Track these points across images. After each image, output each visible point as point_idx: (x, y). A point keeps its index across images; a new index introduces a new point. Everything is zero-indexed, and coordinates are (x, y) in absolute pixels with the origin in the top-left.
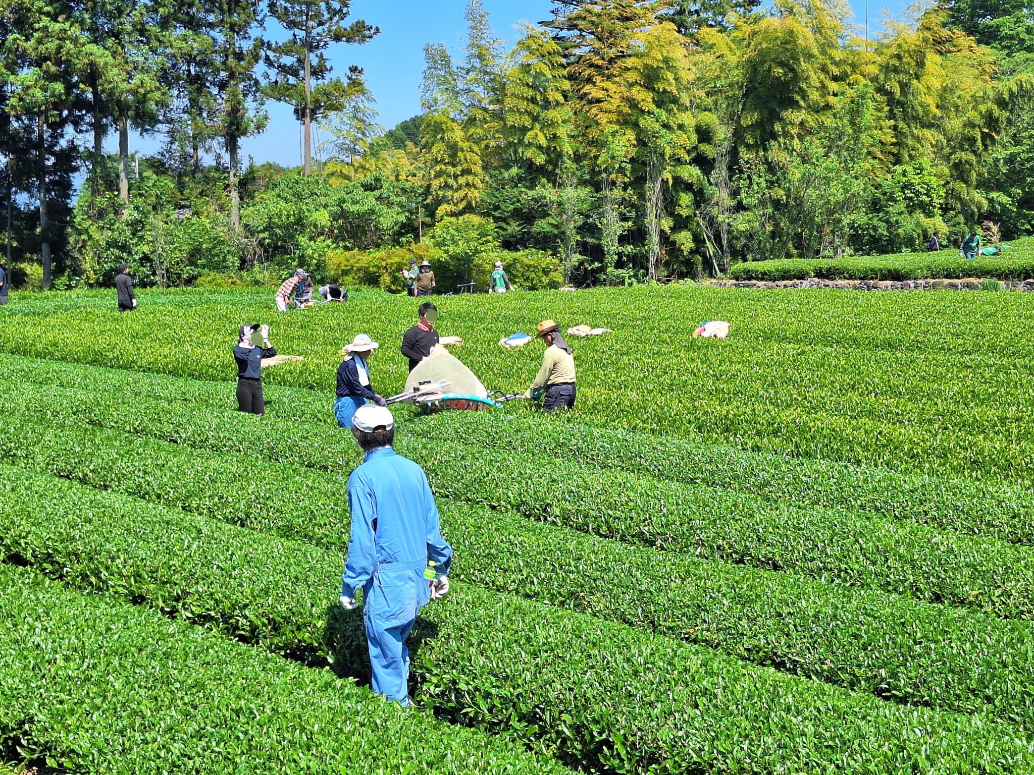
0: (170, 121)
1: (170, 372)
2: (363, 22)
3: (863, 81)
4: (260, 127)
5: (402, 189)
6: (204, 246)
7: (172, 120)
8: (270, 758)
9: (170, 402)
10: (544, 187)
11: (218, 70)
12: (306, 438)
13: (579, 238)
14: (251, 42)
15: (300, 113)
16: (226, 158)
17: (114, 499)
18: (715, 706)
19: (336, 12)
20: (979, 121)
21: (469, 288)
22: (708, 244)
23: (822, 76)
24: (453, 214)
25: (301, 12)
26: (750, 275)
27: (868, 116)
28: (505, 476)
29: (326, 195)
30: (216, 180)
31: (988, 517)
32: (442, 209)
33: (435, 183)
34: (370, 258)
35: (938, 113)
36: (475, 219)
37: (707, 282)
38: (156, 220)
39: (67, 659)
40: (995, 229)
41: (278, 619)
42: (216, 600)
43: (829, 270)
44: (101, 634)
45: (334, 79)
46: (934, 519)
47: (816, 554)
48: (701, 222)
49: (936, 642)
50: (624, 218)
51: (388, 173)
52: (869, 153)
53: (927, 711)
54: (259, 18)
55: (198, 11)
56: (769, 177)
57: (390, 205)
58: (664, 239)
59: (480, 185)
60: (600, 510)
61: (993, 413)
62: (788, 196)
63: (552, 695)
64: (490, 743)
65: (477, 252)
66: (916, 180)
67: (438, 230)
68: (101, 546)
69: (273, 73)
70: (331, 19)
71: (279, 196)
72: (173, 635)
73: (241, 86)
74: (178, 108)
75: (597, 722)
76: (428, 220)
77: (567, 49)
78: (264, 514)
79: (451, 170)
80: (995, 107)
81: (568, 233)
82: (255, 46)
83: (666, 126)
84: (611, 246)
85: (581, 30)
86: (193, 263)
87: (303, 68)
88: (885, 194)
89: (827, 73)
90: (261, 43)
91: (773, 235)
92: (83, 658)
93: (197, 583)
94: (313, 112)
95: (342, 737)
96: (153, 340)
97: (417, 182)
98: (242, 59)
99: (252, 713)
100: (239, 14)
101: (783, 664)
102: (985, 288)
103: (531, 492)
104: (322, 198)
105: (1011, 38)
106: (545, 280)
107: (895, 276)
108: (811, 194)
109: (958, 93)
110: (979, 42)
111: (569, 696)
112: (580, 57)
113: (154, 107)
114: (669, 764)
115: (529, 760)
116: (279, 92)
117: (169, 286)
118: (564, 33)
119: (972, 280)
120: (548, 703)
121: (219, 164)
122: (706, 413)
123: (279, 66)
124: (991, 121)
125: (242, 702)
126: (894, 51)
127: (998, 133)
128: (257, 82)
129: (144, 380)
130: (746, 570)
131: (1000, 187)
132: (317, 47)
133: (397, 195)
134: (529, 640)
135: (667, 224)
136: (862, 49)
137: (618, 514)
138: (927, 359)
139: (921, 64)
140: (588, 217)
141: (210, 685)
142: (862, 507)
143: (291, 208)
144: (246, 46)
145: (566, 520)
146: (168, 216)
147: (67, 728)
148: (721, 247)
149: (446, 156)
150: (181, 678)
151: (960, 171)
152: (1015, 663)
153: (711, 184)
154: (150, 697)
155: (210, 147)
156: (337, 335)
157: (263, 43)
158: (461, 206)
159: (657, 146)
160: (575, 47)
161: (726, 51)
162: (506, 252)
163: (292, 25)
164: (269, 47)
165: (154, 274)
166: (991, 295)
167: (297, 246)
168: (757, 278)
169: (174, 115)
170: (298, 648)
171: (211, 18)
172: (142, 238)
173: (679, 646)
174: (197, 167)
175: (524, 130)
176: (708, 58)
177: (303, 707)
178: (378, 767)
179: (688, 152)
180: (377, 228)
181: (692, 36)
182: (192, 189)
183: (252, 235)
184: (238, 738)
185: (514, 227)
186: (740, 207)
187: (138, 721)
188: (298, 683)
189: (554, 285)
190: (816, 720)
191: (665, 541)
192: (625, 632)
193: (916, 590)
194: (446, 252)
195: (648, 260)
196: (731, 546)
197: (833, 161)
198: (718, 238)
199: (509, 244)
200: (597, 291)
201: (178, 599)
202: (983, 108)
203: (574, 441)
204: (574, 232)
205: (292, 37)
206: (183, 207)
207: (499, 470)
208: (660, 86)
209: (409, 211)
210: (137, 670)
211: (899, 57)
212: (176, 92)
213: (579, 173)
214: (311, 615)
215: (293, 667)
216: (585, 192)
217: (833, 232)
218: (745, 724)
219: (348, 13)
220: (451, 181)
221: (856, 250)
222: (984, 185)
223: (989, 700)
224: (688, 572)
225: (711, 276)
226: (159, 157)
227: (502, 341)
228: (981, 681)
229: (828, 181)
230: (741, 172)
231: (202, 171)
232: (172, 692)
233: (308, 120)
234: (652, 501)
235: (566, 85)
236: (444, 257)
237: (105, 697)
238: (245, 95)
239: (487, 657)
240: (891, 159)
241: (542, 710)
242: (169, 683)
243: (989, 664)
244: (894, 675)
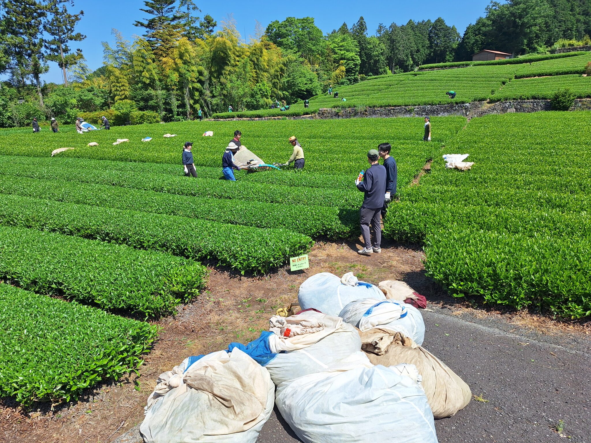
0: (11, 68)
1: (26, 156)
2: (80, 33)
3: (246, 57)
4: (46, 70)
5: (101, 91)
6: (31, 112)
7: (12, 68)
8: (83, 266)
9: (28, 165)
10: (150, 90)
11: (27, 50)
12: (79, 173)
13: (164, 106)
14: (38, 40)
15: (61, 65)
16: (35, 81)
17: (14, 197)
18: (215, 235)
19: (69, 30)
20: (279, 70)
21: (129, 123)
22: (205, 108)
23: (234, 55)
24: (120, 99)
25: (56, 29)
26: (218, 117)
27: (248, 68)
28: (148, 180)
29: (74, 94)
30: (32, 89)
31: (284, 181)
32: (117, 98)
33: (113, 89)
34: (93, 114)
35: (268, 68)
36: (129, 101)
37: (206, 120)
38: (12, 104)
39: (8, 246)
40: (285, 102)
41: (79, 228)
42: (57, 225)
43: (241, 115)
44: (19, 238)
45: (72, 53)
46: (271, 182)
47: (241, 194)
48: (202, 101)
49: (271, 212)
50: (178, 100)
51: (96, 86)
52: (249, 80)
53: (269, 229)
54: (40, 31)
55: (15, 28)
56: (221, 87)
57: (98, 96)
58: (191, 107)
59: (128, 89)
60: (179, 188)
61: (285, 153)
62: (227, 93)
63: (169, 239)
64: (152, 252)
65: (130, 112)
66: (263, 88)
67: (116, 104)
68: (12, 212)
69: (48, 51)
70: (68, 32)
71: (57, 94)
72: (44, 235)
73: (37, 55)
74: (13, 63)
75: (182, 244)
76: (112, 101)
77: (153, 44)
78: (69, 197)
79: (118, 85)
80: (283, 66)
81: (160, 105)
82: (40, 41)
83: (188, 71)
84: (175, 109)
85: (157, 38)
86: (27, 119)
87: (60, 50)
88: (255, 92)
89: (235, 54)
90: (42, 40)
91: (224, 105)
92: (14, 246)
93: (49, 220)
94: (66, 65)
95: (106, 257)
96: (18, 145)
97: (107, 89)
98: (36, 46)
99: (75, 254)
100: (32, 30)
101: (233, 223)
102: (283, 119)
103: (157, 184)
104: (73, 95)
105: (286, 45)
106: (155, 120)
107: (259, 116)
108: (234, 92)
109: (273, 61)
110: (278, 46)
111: (174, 238)
112: (157, 47)
113: (4, 63)
114: (204, 252)
115: (164, 255)
116: (52, 58)
117: (20, 127)
118: (151, 39)
119: (279, 117)
120: (168, 241)
121: (32, 83)
122: (208, 158)
123: (50, 49)
124: (282, 70)
125: (71, 252)
126: (253, 48)
127: (284, 74)
128: (43, 54)
129: (18, 159)
130: (222, 200)
131: (285, 90)
132: (64, 42)
133: (100, 93)
134: (160, 225)
135: (192, 102)
136: (245, 47)
137: (184, 188)
138: (268, 140)
139: (262, 52)
140: (166, 100)
141: (60, 248)
142: (252, 181)
143: (62, 98)
144: (37, 41)
145: (169, 191)
146: (16, 102)
147: (13, 267)
148: (209, 109)
149: (115, 80)
150: (49, 247)
151: (275, 85)
152: (290, 215)
153: (204, 89)
154: (40, 254)
155: (28, 78)
156: (85, 140)
157: (43, 40)
158: (123, 97)
159: (186, 77)
160: (155, 44)
161: (204, 47)
162: (140, 112)
163: (53, 34)
164: (46, 42)
165: (14, 123)
166: (284, 121)
167: (66, 111)
168: (220, 118)
169: (12, 66)
170: (87, 236)
171: (21, 31)
172: (7, 110)
173: (204, 221)
174: (24, 85)
175: (141, 72)
176: (199, 48)
177: (91, 251)
178: (118, 263)
179: (196, 79)
180: (95, 105)
181: (193, 41)
182: (23, 93)
183: (49, 108)
184: (72, 261)
185: (142, 104)
186: (213, 97)
187: (37, 261)
188: (89, 244)
189: (157, 122)
190: (242, 235)
191: (199, 195)
192: (189, 220)
193: (267, 201)
194: (120, 112)
195: (187, 113)
196: (218, 194)
197: (239, 82)
198: (208, 107)
199: (141, 109)
200: (172, 123)
201: (43, 225)
202: (279, 66)
203: (169, 169)
204: (162, 104)
205: (54, 38)
206: (21, 99)
207: (146, 178)
208: (184, 58)
209: (105, 98)
210: (34, 247)
211: (255, 50)
212: (12, 58)
213: (161, 85)
214: (90, 225)
215: (86, 240)
216: (164, 92)
217: (241, 104)
218: (224, 238)
219: (74, 30)
220: (118, 88)
221: (248, 109)
222: (281, 89)
223: (284, 225)
224: (206, 202)
225: (207, 117)
226: (9, 81)
227: (142, 140)
228: (282, 221)
229: (238, 88)
230: (213, 85)
231: (26, 86)
232: (47, 252)
233: (64, 68)
234: (194, 184)
235: (154, 56)
236: (119, 114)
237: (24, 256)
238: (39, 59)
239: (148, 231)
240: (256, 81)
241: (167, 243)
242: (45, 249)
243: (284, 216)
244: (261, 222)
